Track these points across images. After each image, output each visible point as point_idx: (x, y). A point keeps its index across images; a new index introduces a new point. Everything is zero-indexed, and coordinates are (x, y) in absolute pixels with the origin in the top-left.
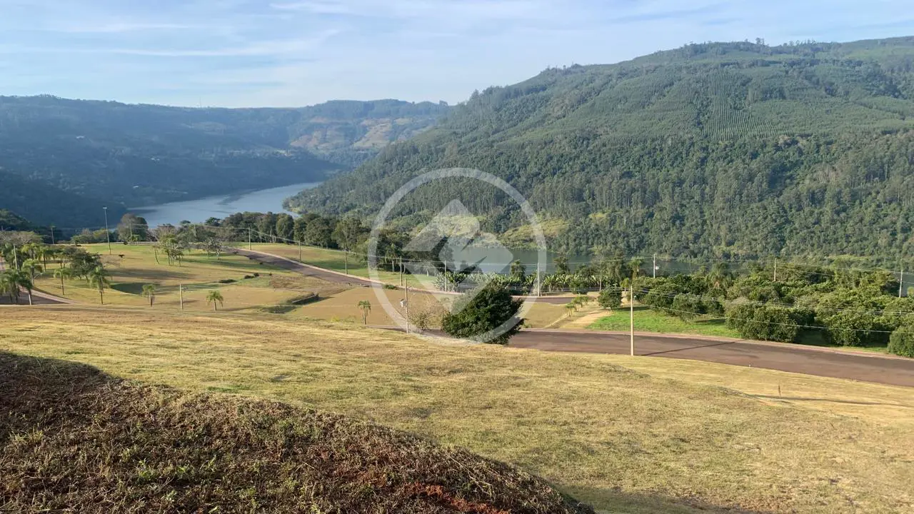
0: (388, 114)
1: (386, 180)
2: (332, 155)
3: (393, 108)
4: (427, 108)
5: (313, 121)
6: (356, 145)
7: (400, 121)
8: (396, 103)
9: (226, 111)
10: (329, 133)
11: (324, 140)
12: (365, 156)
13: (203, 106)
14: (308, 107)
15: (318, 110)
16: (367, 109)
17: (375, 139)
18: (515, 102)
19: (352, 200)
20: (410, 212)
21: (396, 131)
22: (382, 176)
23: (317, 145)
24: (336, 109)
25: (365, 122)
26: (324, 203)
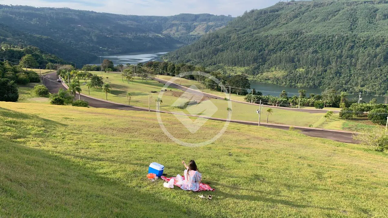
0: (205, 20)
1: (204, 49)
2: (180, 38)
3: (207, 18)
4: (222, 18)
5: (173, 22)
6: (191, 33)
7: (210, 24)
8: (209, 15)
9: (137, 17)
10: (179, 28)
11: (177, 31)
12: (195, 39)
13: (128, 15)
14: (172, 16)
15: (175, 18)
16: (196, 17)
17: (199, 31)
18: (264, 17)
19: (189, 57)
20: (215, 64)
21: (208, 28)
22: (203, 48)
23: (174, 33)
24: (183, 18)
25: (195, 24)
26: (177, 58)
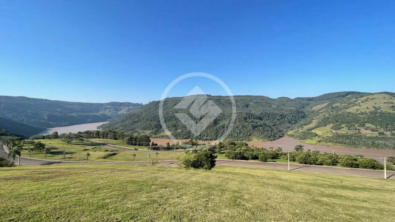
0: (127, 106)
1: (126, 122)
2: (111, 115)
3: (128, 104)
4: (137, 105)
5: (107, 106)
6: (118, 113)
7: (130, 107)
8: (129, 103)
9: (82, 103)
10: (111, 110)
11: (110, 111)
12: (121, 116)
13: (75, 102)
14: (106, 103)
15: (109, 104)
16: (121, 104)
17: (123, 111)
19: (117, 126)
20: (133, 130)
21: (129, 110)
22: (125, 121)
23: (107, 113)
24: (113, 104)
25: (121, 107)
26: (109, 127)
